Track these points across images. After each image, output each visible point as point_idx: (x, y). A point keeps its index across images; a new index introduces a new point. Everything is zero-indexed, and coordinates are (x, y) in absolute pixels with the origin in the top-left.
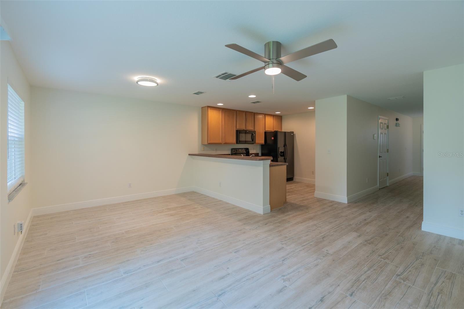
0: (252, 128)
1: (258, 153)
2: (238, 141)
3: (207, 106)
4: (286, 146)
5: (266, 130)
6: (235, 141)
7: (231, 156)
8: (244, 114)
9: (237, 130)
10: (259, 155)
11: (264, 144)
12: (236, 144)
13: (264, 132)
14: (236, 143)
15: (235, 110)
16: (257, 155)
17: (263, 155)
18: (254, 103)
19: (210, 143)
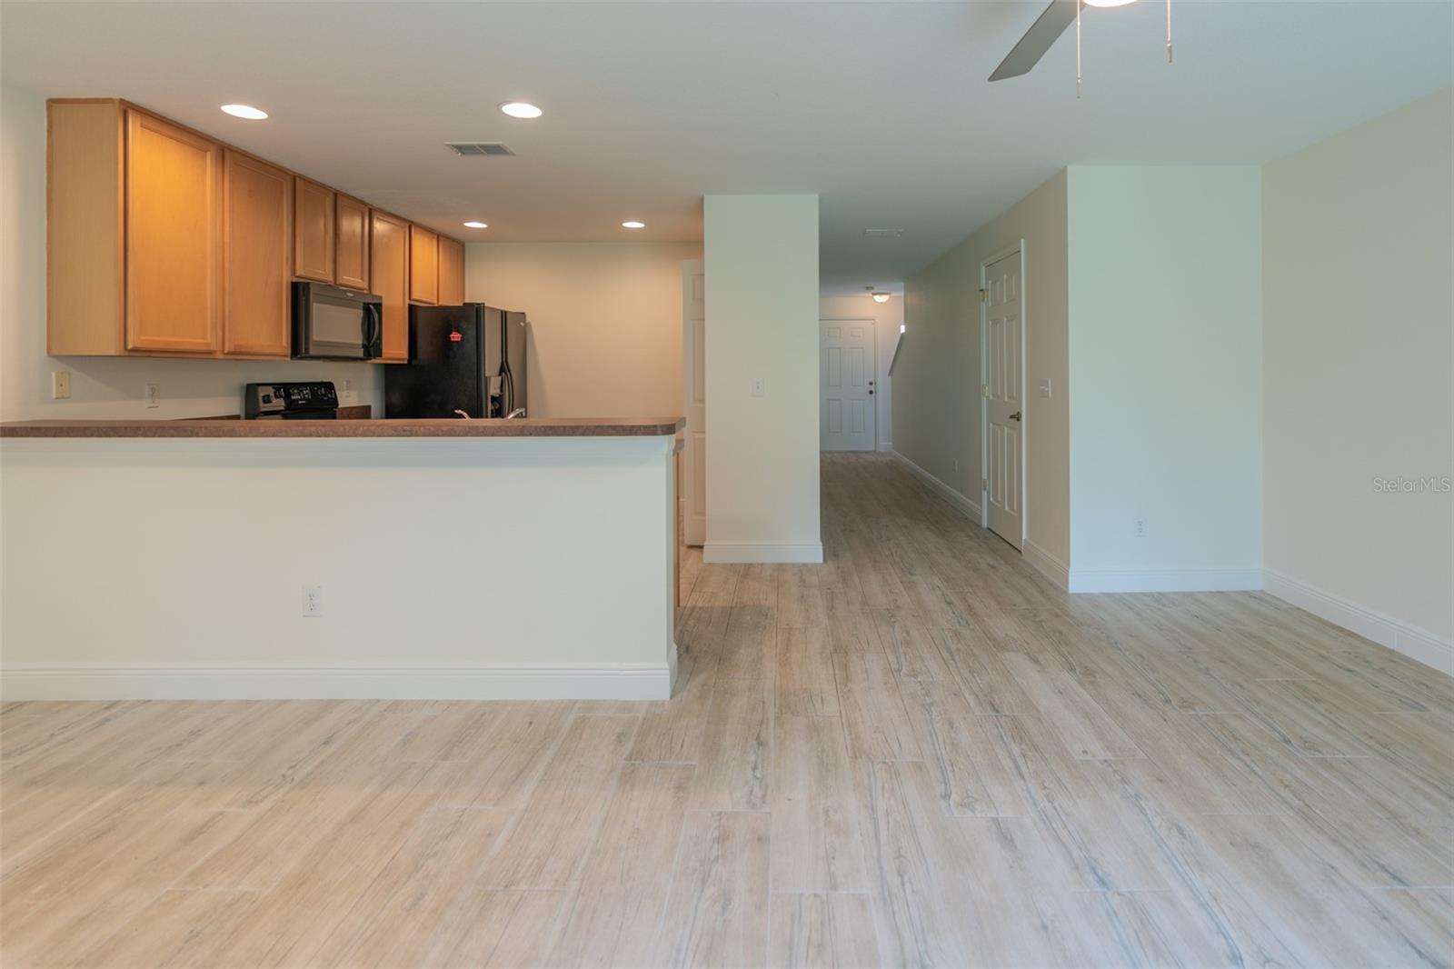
0: (362, 279)
1: (369, 407)
2: (298, 348)
3: (122, 101)
4: (509, 371)
5: (414, 297)
6: (284, 343)
7: (243, 422)
8: (329, 200)
9: (295, 280)
10: (373, 414)
11: (406, 362)
12: (288, 359)
13: (407, 306)
14: (289, 351)
15: (282, 171)
16: (364, 412)
17: (390, 413)
18: (462, 149)
19: (139, 345)
